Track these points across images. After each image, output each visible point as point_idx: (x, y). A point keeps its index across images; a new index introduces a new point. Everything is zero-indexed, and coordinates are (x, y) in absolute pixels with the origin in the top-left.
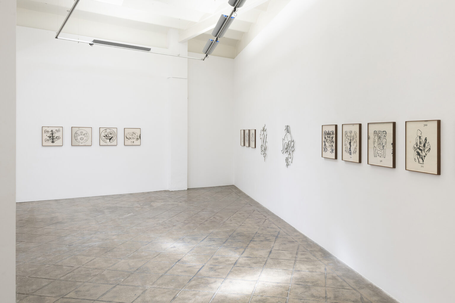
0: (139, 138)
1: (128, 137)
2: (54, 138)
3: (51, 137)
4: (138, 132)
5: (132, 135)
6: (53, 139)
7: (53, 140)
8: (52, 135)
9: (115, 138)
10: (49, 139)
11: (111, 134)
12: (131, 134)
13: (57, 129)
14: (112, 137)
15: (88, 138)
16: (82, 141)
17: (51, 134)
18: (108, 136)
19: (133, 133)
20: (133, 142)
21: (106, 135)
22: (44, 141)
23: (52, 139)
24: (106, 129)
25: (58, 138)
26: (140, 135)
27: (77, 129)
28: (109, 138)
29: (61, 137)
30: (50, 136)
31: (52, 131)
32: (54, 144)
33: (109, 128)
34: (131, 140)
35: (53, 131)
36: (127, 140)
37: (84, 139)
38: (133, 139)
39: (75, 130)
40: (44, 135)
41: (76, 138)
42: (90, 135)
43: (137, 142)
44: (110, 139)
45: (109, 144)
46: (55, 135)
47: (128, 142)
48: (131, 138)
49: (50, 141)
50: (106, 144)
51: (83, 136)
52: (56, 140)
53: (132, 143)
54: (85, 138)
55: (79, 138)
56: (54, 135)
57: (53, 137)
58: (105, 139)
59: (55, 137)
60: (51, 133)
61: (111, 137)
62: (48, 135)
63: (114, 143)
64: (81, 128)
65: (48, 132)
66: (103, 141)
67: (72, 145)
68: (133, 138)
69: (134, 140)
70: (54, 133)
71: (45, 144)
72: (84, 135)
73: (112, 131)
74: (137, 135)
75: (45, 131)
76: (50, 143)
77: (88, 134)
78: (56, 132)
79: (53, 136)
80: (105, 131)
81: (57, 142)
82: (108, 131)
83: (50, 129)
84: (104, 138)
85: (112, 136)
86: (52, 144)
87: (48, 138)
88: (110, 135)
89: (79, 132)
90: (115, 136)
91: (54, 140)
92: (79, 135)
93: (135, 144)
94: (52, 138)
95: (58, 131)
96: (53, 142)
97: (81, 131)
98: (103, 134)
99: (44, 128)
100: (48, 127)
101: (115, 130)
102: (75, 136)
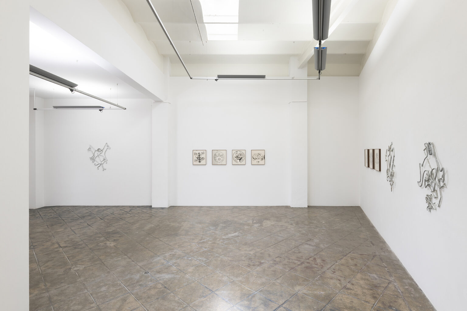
0: (263, 158)
1: (254, 158)
3: (198, 158)
4: (262, 153)
6: (200, 159)
8: (199, 156)
9: (244, 159)
11: (241, 155)
12: (257, 155)
13: (202, 151)
14: (242, 158)
16: (219, 161)
18: (238, 157)
19: (259, 154)
20: (259, 162)
21: (237, 156)
22: (194, 161)
24: (237, 151)
25: (203, 158)
26: (264, 155)
27: (216, 151)
28: (239, 158)
29: (205, 158)
31: (199, 153)
32: (200, 163)
33: (239, 150)
34: (257, 160)
35: (200, 153)
36: (254, 160)
39: (215, 152)
40: (194, 156)
42: (225, 157)
43: (262, 162)
44: (240, 159)
45: (239, 163)
46: (201, 156)
47: (255, 162)
49: (198, 161)
50: (237, 163)
51: (220, 157)
52: (202, 160)
53: (258, 162)
54: (221, 159)
55: (217, 158)
56: (200, 157)
57: (200, 158)
60: (198, 155)
61: (241, 158)
62: (197, 157)
63: (243, 163)
64: (219, 151)
65: (196, 154)
66: (235, 161)
67: (212, 164)
68: (258, 159)
69: (259, 160)
71: (195, 163)
72: (221, 156)
74: (262, 155)
75: (194, 154)
76: (198, 163)
77: (223, 155)
80: (236, 153)
81: (203, 162)
82: (239, 152)
83: (197, 152)
84: (236, 158)
85: (242, 157)
86: (199, 163)
87: (197, 159)
88: (240, 156)
89: (217, 154)
90: (244, 157)
91: (200, 160)
94: (199, 159)
95: (203, 153)
96: (200, 162)
97: (218, 153)
98: (235, 156)
99: (194, 152)
100: (197, 150)
101: (244, 152)
102: (214, 157)
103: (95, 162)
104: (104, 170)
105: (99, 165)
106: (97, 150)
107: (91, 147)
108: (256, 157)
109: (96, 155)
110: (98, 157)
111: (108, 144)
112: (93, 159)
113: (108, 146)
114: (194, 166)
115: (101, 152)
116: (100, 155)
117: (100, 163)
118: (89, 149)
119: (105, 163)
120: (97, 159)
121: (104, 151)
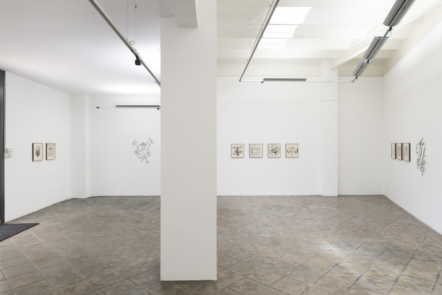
0: (297, 151)
1: (288, 151)
3: (237, 151)
4: (296, 147)
6: (238, 153)
9: (279, 151)
11: (276, 149)
12: (291, 149)
13: (240, 145)
14: (277, 151)
15: (260, 152)
16: (256, 154)
18: (274, 150)
19: (292, 147)
20: (293, 155)
22: (232, 154)
24: (273, 145)
25: (241, 152)
26: (298, 149)
27: (253, 145)
28: (275, 152)
29: (243, 151)
31: (237, 147)
32: (239, 156)
33: (275, 144)
36: (288, 153)
37: (258, 153)
39: (251, 146)
40: (233, 150)
42: (262, 150)
43: (296, 155)
44: (275, 153)
45: (275, 156)
46: (239, 150)
47: (289, 155)
50: (272, 156)
54: (258, 152)
55: (254, 152)
56: (238, 150)
57: (238, 152)
58: (272, 153)
60: (237, 148)
63: (278, 156)
64: (255, 145)
65: (235, 148)
66: (270, 154)
67: (250, 157)
68: (292, 152)
69: (293, 153)
71: (233, 156)
72: (257, 150)
73: (277, 146)
74: (295, 149)
76: (236, 156)
77: (260, 149)
80: (271, 146)
81: (241, 155)
82: (274, 146)
83: (236, 146)
84: (271, 151)
86: (237, 156)
87: (235, 152)
88: (275, 150)
89: (254, 148)
91: (239, 153)
92: (254, 150)
93: (293, 156)
94: (237, 152)
95: (241, 147)
96: (238, 155)
97: (255, 147)
98: (270, 149)
99: (233, 146)
100: (235, 144)
101: (279, 145)
102: (251, 151)
103: (139, 156)
104: (148, 162)
105: (143, 158)
106: (141, 144)
109: (140, 149)
110: (142, 151)
111: (151, 139)
112: (137, 152)
113: (151, 140)
114: (233, 159)
115: (145, 146)
116: (144, 148)
117: (144, 156)
118: (134, 143)
119: (149, 156)
120: (141, 153)
121: (148, 145)
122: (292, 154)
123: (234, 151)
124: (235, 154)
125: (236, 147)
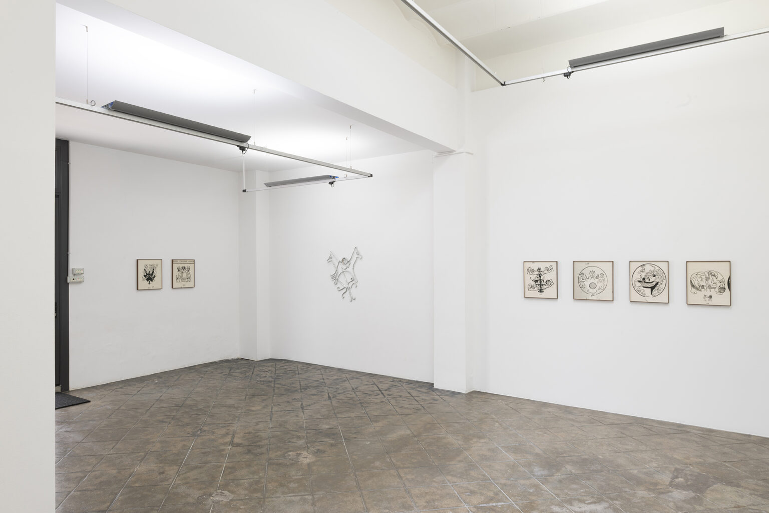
0: (726, 286)
1: (696, 284)
2: (543, 283)
3: (537, 281)
4: (722, 271)
5: (707, 279)
6: (541, 285)
7: (541, 287)
8: (540, 277)
9: (663, 286)
10: (535, 286)
11: (654, 276)
12: (704, 277)
13: (548, 265)
14: (657, 283)
15: (605, 283)
16: (594, 291)
17: (538, 276)
18: (647, 281)
20: (711, 297)
21: (644, 279)
22: (526, 289)
23: (538, 285)
24: (644, 265)
25: (549, 282)
26: (729, 278)
27: (584, 265)
28: (651, 285)
29: (555, 282)
30: (537, 279)
31: (539, 270)
32: (543, 295)
33: (650, 262)
35: (541, 270)
36: (694, 290)
37: (598, 287)
38: (708, 290)
39: (579, 267)
40: (528, 276)
41: (582, 283)
42: (610, 279)
43: (721, 299)
44: (652, 288)
45: (650, 299)
46: (545, 277)
47: (698, 297)
48: (703, 286)
49: (536, 289)
50: (643, 299)
51: (596, 281)
52: (547, 286)
53: (707, 299)
54: (599, 285)
55: (587, 283)
56: (542, 278)
57: (541, 282)
58: (642, 288)
59: (545, 281)
60: (538, 273)
61: (654, 283)
62: (534, 277)
63: (663, 298)
64: (591, 264)
65: (533, 271)
66: (638, 292)
68: (710, 287)
69: (713, 292)
70: (542, 273)
71: (529, 294)
72: (597, 278)
73: (657, 268)
74: (720, 278)
75: (528, 270)
76: (536, 293)
77: (605, 276)
78: (546, 272)
79: (540, 279)
80: (640, 269)
81: (549, 292)
82: (648, 268)
83: (535, 267)
84: (639, 284)
85: (658, 280)
86: (539, 295)
87: (533, 283)
88: (653, 279)
89: (587, 272)
90: (665, 281)
91: (543, 287)
92: (588, 278)
93: (714, 301)
94: (539, 283)
95: (549, 269)
96: (541, 291)
97: (591, 269)
98: (637, 277)
99: (527, 265)
100: (533, 262)
101: (664, 266)
102: (579, 279)
103: (339, 285)
104: (353, 299)
105: (344, 290)
106: (341, 260)
107: (332, 256)
108: (702, 283)
109: (340, 271)
110: (342, 275)
111: (359, 249)
112: (335, 278)
113: (358, 254)
114: (527, 301)
115: (348, 265)
116: (347, 270)
117: (346, 286)
118: (330, 259)
119: (354, 286)
120: (342, 279)
121: (352, 262)
122: (708, 293)
123: (530, 279)
124: (533, 287)
125: (536, 269)
